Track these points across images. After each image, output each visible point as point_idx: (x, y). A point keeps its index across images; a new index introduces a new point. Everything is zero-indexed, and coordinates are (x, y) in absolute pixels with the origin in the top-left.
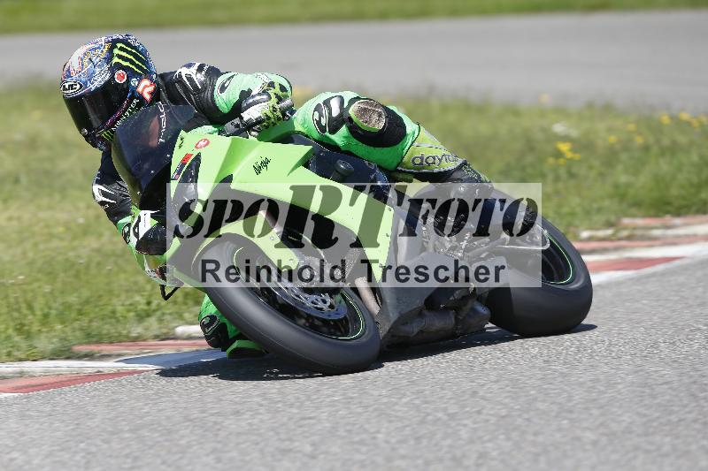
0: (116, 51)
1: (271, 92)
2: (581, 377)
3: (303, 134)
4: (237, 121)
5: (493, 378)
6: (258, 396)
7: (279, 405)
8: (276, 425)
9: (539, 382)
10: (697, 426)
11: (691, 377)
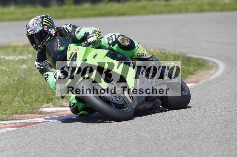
0: (44, 20)
1: (96, 33)
2: (118, 137)
3: (104, 46)
4: (86, 42)
5: (89, 138)
6: (9, 145)
7: (17, 148)
8: (16, 155)
9: (104, 139)
10: (157, 153)
11: (155, 137)
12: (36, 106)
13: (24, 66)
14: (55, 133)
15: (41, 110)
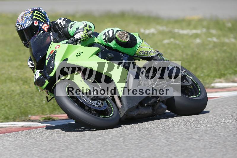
12: (207, 81)
13: (198, 41)
14: (226, 108)
15: (213, 85)
